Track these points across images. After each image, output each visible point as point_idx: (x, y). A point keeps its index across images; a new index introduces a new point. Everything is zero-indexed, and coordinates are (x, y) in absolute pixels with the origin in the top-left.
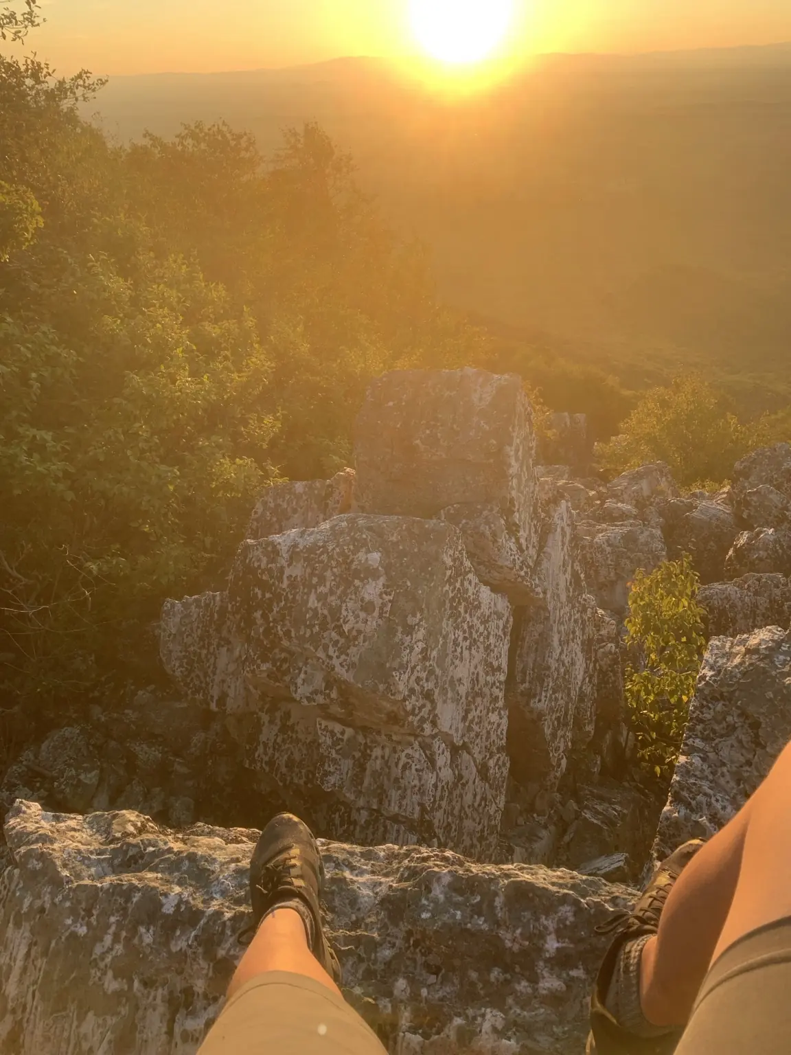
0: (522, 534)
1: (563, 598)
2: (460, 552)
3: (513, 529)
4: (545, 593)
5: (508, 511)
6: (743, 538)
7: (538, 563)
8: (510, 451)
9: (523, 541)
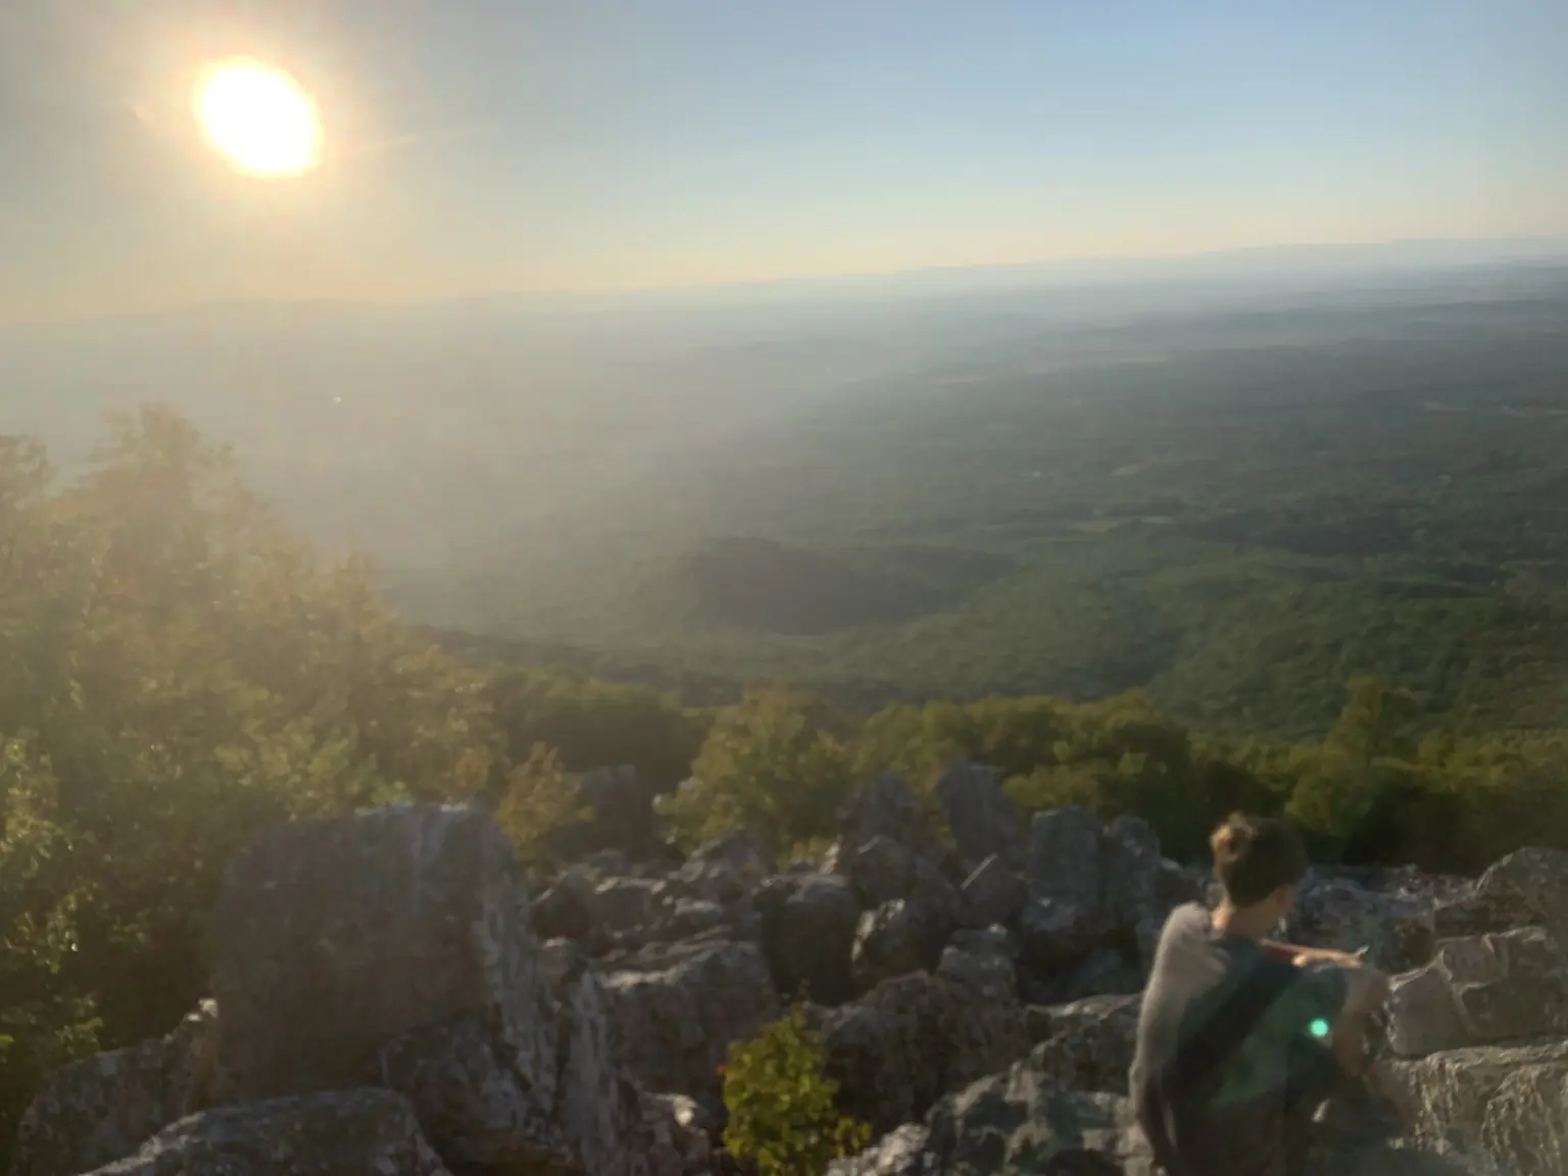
0: (524, 1057)
1: (610, 1139)
2: (412, 1140)
3: (505, 1056)
4: (576, 1145)
5: (493, 1029)
6: (868, 925)
7: (559, 1095)
8: (482, 929)
9: (527, 1071)
